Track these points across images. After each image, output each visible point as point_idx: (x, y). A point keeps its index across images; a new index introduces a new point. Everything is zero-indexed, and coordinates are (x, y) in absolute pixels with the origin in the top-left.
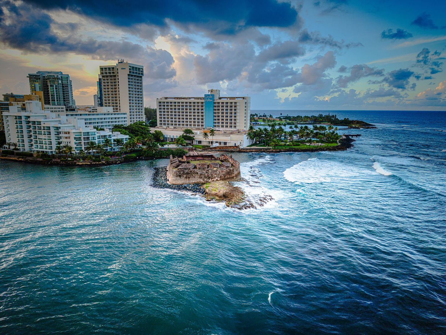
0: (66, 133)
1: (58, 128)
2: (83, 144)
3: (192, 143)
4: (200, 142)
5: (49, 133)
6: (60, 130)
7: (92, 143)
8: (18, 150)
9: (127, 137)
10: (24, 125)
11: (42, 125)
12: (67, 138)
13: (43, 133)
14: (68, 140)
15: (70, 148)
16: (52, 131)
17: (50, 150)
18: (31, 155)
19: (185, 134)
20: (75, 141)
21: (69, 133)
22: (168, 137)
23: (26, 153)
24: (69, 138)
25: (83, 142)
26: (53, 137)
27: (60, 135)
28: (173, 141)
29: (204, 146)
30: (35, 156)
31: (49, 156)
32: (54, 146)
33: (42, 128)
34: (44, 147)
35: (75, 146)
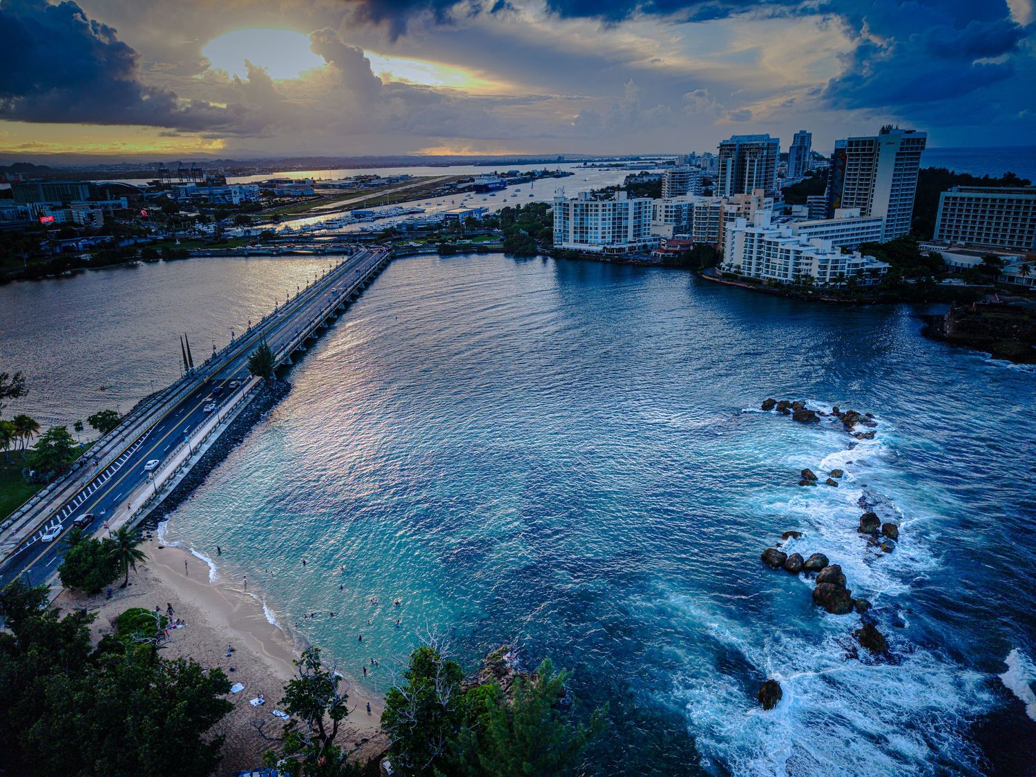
0: (807, 258)
1: (798, 252)
2: (828, 274)
3: (996, 278)
4: (1012, 279)
5: (787, 258)
6: (802, 255)
7: (842, 274)
8: (741, 273)
9: (887, 265)
10: (755, 244)
11: (780, 247)
12: (807, 264)
13: (779, 256)
14: (809, 267)
15: (812, 279)
16: (792, 255)
17: (784, 279)
18: (760, 282)
19: (985, 264)
20: (819, 270)
21: (812, 258)
22: (953, 264)
23: (752, 278)
24: (811, 264)
25: (829, 271)
26: (791, 262)
27: (801, 261)
28: (960, 272)
29: (1018, 287)
30: (765, 283)
31: (783, 286)
32: (790, 273)
33: (779, 250)
34: (777, 274)
35: (818, 276)
